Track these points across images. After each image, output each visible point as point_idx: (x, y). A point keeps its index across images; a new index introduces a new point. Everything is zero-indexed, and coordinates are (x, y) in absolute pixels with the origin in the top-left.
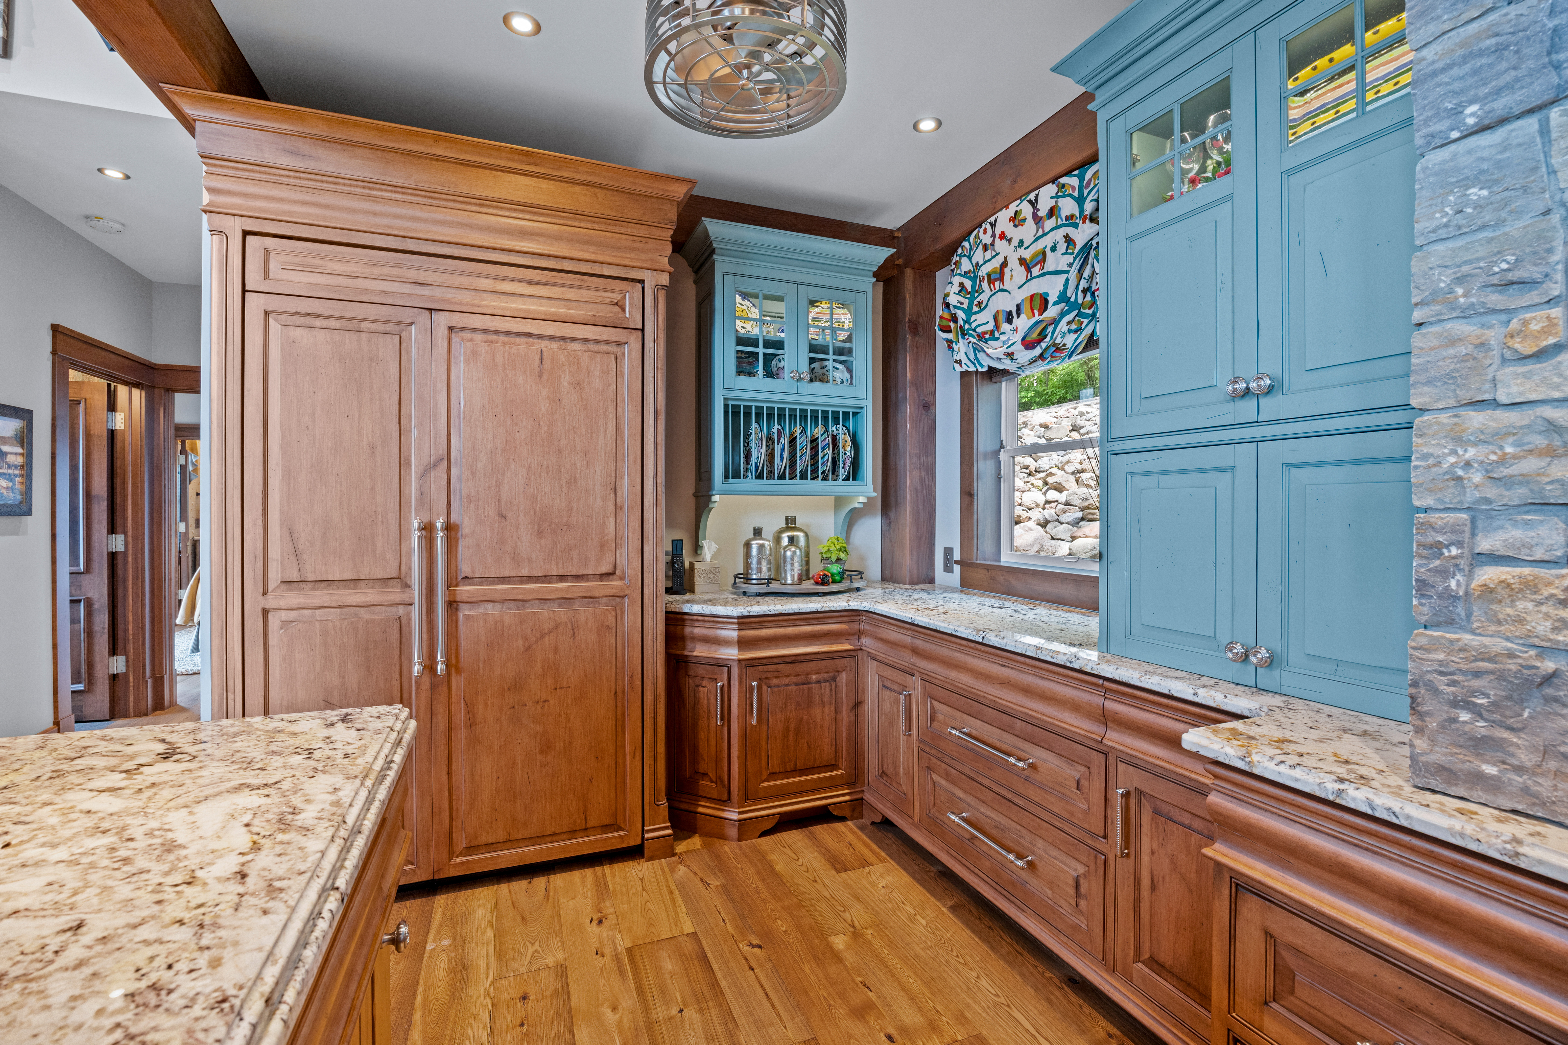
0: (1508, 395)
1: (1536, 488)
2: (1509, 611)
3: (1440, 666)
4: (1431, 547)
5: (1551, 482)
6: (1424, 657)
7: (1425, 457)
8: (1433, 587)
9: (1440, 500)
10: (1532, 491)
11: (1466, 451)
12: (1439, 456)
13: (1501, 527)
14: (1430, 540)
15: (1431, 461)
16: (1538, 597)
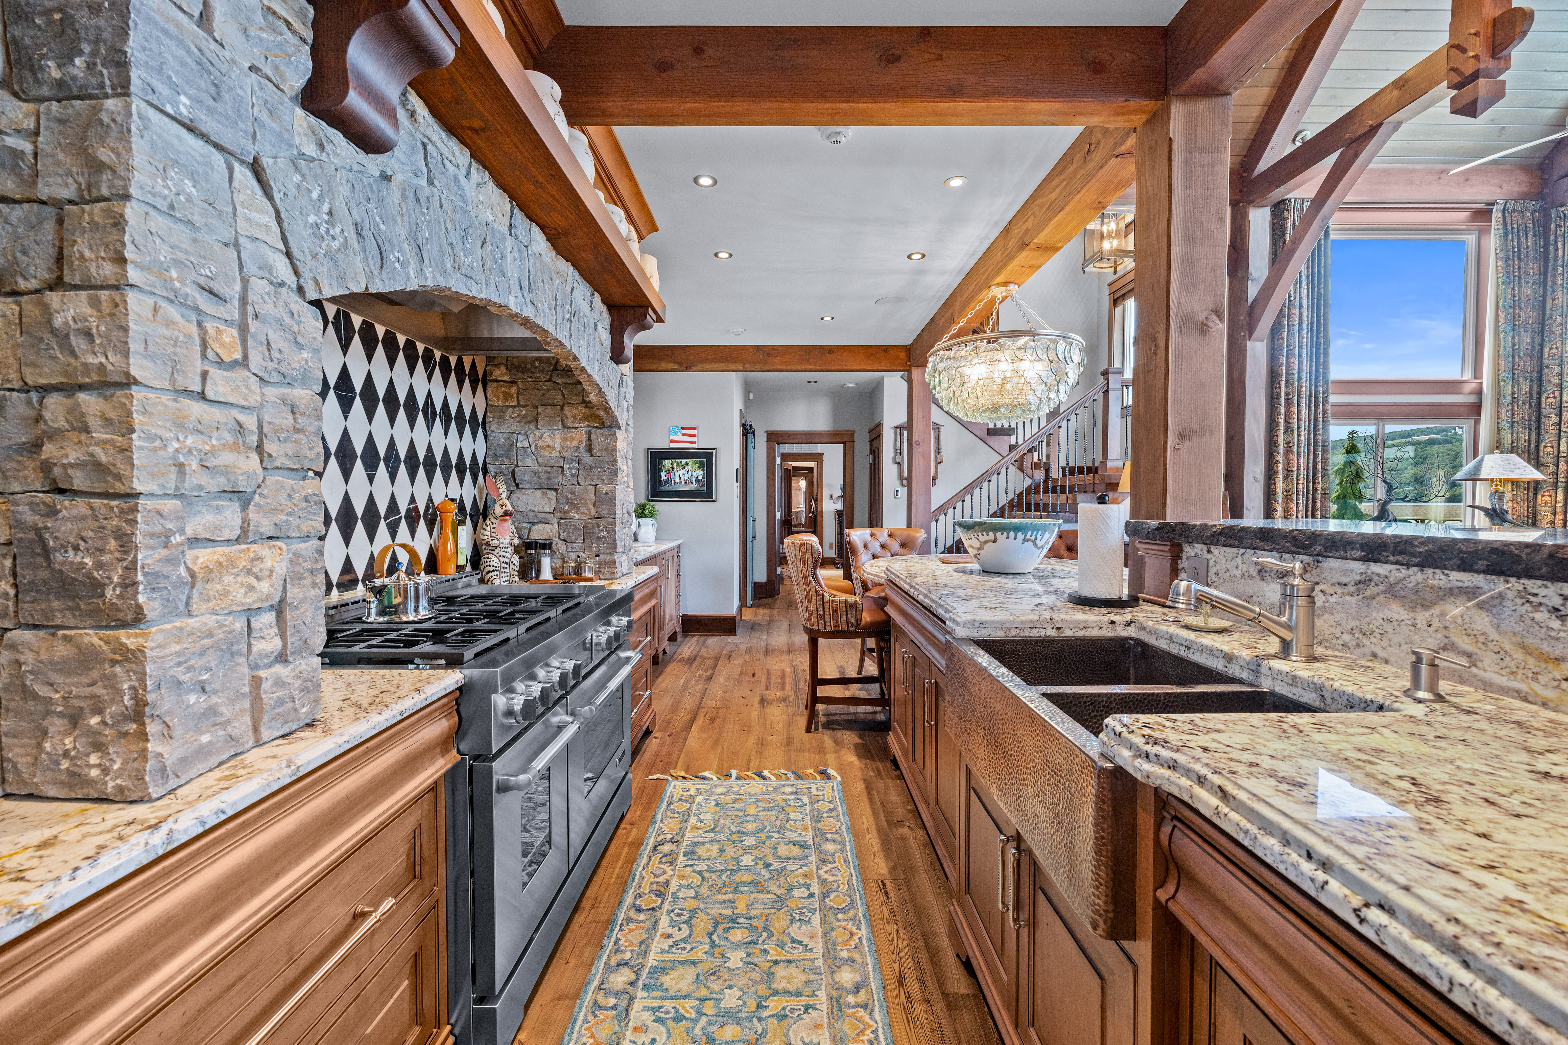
0: (216, 393)
1: (233, 478)
2: (218, 587)
3: (179, 657)
4: (157, 536)
5: (242, 474)
6: (161, 654)
7: (151, 438)
8: (167, 577)
9: (163, 486)
10: (229, 480)
11: (186, 437)
12: (167, 440)
13: (199, 512)
14: (158, 528)
15: (158, 443)
16: (236, 570)
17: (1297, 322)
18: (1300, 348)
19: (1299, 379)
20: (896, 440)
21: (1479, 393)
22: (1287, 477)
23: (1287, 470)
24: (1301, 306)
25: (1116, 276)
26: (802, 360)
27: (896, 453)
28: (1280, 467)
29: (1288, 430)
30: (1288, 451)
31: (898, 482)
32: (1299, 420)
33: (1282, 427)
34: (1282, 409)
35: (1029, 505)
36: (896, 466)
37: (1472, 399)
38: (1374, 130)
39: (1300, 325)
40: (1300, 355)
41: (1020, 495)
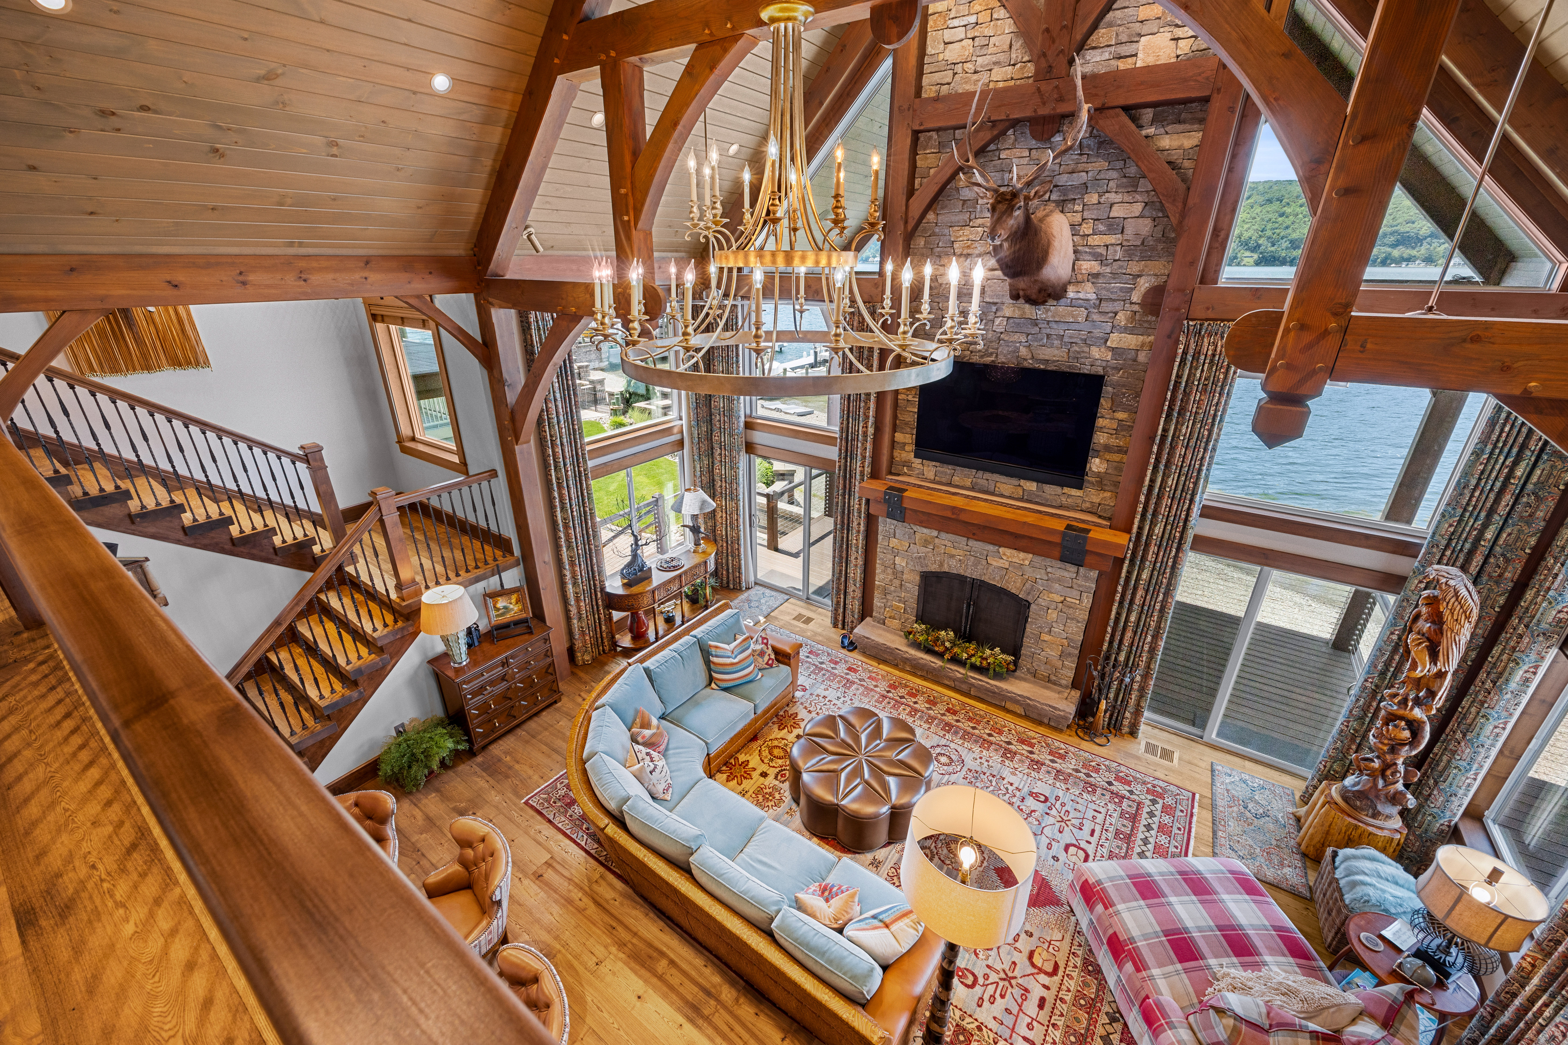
17: (554, 416)
18: (561, 437)
19: (565, 465)
22: (569, 547)
23: (568, 540)
24: (555, 400)
28: (563, 542)
29: (563, 508)
30: (566, 526)
32: (570, 499)
33: (558, 509)
34: (556, 494)
39: (558, 417)
40: (562, 444)
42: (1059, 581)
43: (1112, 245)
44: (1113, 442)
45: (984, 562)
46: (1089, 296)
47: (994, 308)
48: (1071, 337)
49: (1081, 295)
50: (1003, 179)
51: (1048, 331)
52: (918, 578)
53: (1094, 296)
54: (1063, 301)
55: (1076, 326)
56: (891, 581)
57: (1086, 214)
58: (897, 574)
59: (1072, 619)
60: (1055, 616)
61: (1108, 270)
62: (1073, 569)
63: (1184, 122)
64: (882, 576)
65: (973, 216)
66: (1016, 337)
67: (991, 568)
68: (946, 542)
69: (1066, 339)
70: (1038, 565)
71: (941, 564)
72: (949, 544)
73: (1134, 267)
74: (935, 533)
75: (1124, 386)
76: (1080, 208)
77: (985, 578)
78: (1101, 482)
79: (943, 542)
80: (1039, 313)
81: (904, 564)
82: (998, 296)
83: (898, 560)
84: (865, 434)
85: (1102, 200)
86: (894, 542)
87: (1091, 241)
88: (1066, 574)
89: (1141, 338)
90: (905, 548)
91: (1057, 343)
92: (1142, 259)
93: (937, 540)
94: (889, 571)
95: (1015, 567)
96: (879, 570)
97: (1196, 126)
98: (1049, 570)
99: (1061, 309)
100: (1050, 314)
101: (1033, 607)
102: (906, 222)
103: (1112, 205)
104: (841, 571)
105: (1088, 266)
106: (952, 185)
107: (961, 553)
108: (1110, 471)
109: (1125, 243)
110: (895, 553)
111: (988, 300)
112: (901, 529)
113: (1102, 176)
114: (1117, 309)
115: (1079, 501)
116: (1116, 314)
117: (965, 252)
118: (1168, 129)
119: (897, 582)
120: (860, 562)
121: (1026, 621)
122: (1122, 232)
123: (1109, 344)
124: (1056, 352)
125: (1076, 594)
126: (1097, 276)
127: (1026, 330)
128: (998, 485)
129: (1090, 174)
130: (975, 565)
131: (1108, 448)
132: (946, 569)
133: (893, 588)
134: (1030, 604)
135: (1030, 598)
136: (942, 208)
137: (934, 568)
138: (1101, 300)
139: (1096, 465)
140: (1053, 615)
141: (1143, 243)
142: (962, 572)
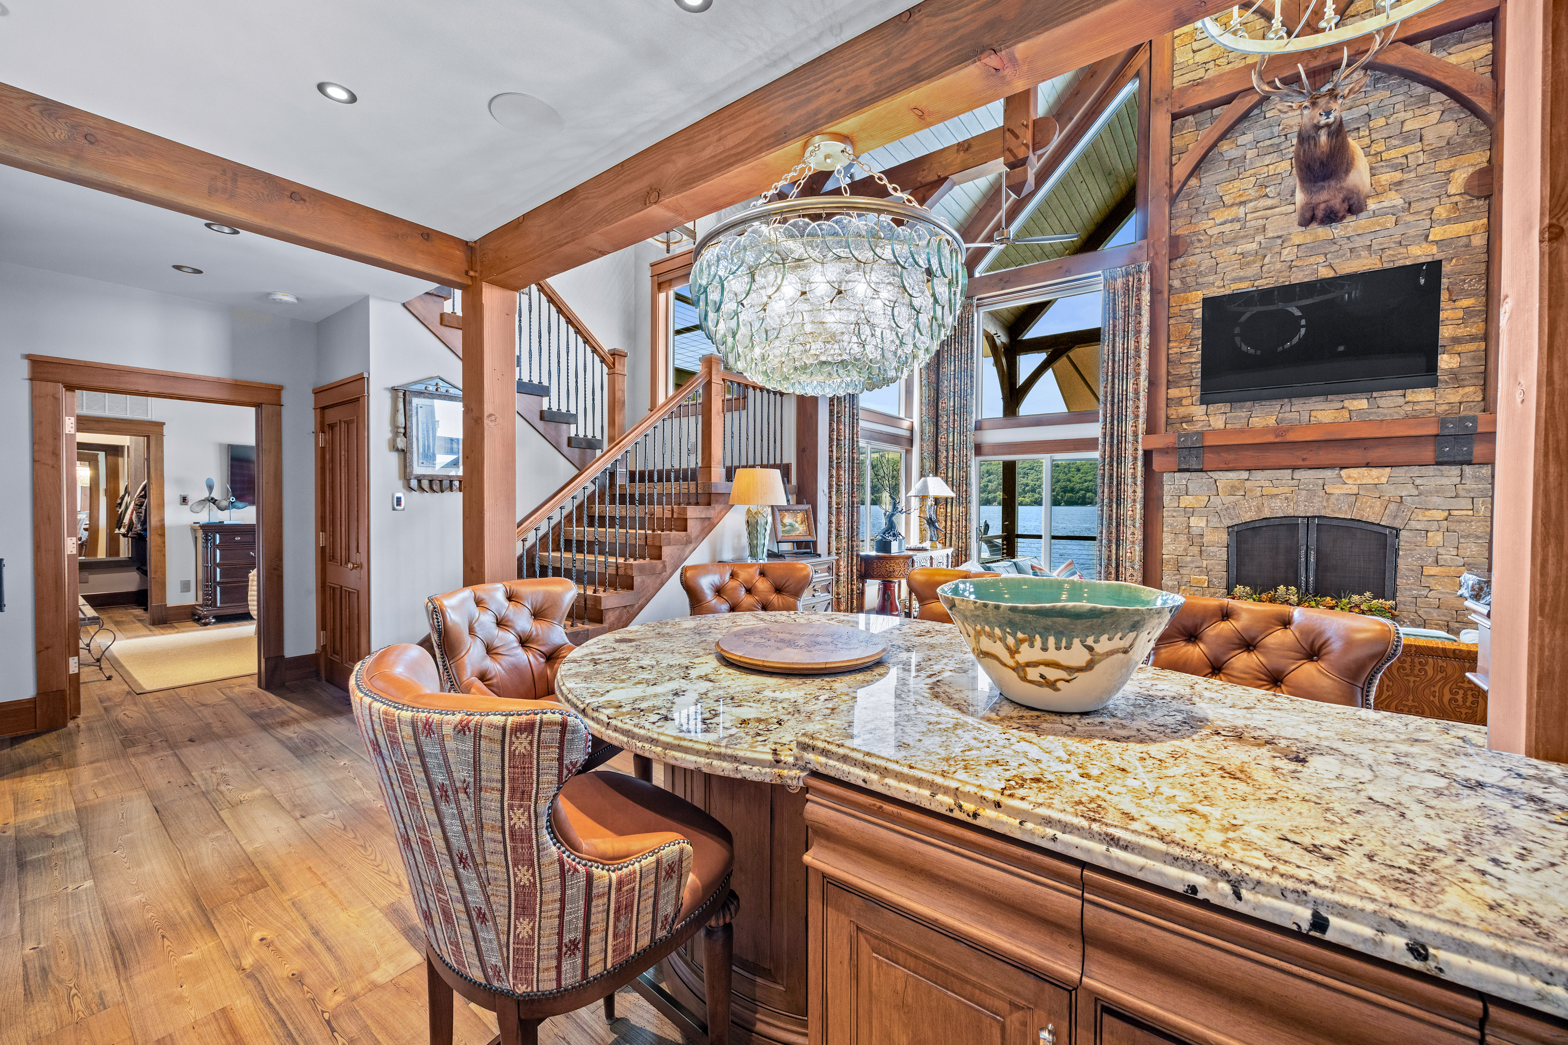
20: (395, 411)
21: (912, 430)
25: (668, 255)
26: (210, 193)
27: (396, 434)
31: (400, 483)
35: (591, 519)
36: (394, 457)
37: (907, 434)
38: (941, 181)
41: (580, 507)
42: (1439, 491)
43: (1412, 153)
44: (1461, 332)
45: (1322, 493)
46: (1394, 203)
47: (1279, 241)
48: (1381, 244)
49: (1385, 204)
50: (1272, 132)
51: (1351, 245)
52: (1225, 536)
53: (1401, 201)
54: (1363, 215)
55: (1386, 233)
56: (1186, 550)
57: (1374, 137)
58: (1195, 539)
59: (1468, 536)
60: (1439, 538)
61: (1413, 175)
62: (1455, 470)
63: (1468, 41)
64: (1171, 547)
65: (1242, 170)
66: (1312, 260)
67: (1333, 499)
68: (1262, 483)
69: (1375, 247)
70: (1401, 480)
71: (1259, 509)
72: (1268, 483)
73: (1444, 165)
74: (1245, 475)
75: (1460, 273)
76: (1367, 133)
77: (1328, 513)
78: (1456, 378)
79: (1258, 483)
80: (1337, 230)
81: (1203, 524)
82: (1282, 229)
83: (1193, 521)
84: (1137, 392)
85: (1390, 121)
86: (1186, 501)
87: (1385, 156)
88: (1445, 481)
89: (1471, 224)
90: (1203, 504)
91: (1364, 253)
92: (1452, 156)
93: (1248, 484)
94: (1183, 538)
95: (1367, 490)
96: (1167, 538)
97: (1482, 41)
98: (1418, 481)
99: (1363, 222)
100: (1349, 229)
101: (1403, 533)
102: (1171, 187)
103: (1403, 123)
104: (1109, 557)
105: (1387, 177)
106: (1216, 150)
107: (1286, 490)
108: (1465, 363)
109: (1426, 148)
110: (1190, 512)
111: (1270, 235)
112: (1196, 481)
113: (1385, 102)
114: (1432, 205)
115: (1431, 406)
116: (1432, 210)
117: (1238, 200)
118: (1450, 51)
119: (1195, 550)
120: (1139, 536)
121: (1397, 555)
122: (1421, 140)
123: (1431, 238)
124: (1365, 261)
125: (1466, 503)
126: (1400, 183)
127: (1323, 251)
128: (1313, 413)
129: (1371, 105)
130: (1309, 499)
131: (1456, 340)
132: (1267, 513)
133: (1189, 559)
134: (1398, 531)
135: (1397, 524)
136: (1205, 172)
137: (1248, 516)
138: (1410, 204)
139: (1445, 362)
140: (1436, 538)
141: (1448, 143)
142: (1291, 512)
